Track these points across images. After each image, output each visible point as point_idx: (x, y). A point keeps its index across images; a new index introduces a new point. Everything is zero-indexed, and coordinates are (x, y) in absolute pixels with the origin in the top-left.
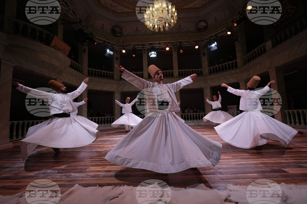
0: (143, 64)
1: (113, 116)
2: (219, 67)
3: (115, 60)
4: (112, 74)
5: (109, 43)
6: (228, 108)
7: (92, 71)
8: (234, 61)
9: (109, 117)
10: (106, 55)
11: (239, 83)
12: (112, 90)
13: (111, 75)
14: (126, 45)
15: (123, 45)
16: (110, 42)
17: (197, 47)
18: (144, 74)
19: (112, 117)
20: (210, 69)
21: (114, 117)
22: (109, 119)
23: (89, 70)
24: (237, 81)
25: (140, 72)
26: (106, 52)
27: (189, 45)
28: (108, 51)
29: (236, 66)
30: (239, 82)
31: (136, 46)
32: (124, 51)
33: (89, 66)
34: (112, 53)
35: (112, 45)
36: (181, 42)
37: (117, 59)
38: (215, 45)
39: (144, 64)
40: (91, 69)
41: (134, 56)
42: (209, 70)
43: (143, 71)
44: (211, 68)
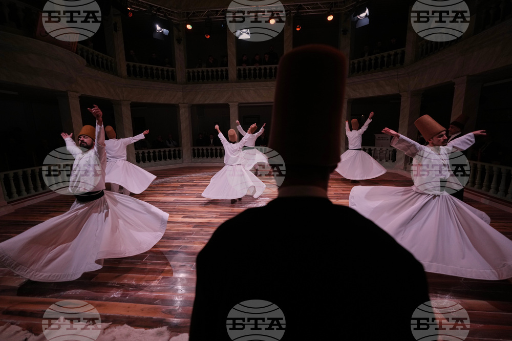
0: (228, 50)
1: (179, 147)
2: (370, 60)
3: (176, 42)
4: (172, 71)
5: (159, 10)
6: (377, 138)
7: (134, 66)
8: (399, 51)
9: (172, 149)
10: (155, 36)
11: (401, 96)
12: (173, 102)
13: (170, 73)
14: (194, 13)
15: (188, 14)
16: (162, 7)
17: (330, 18)
18: (229, 72)
19: (177, 149)
20: (354, 64)
21: (181, 148)
22: (172, 153)
23: (128, 66)
24: (398, 92)
25: (222, 68)
26: (155, 29)
27: (315, 12)
28: (158, 28)
29: (402, 61)
30: (400, 94)
31: (213, 15)
32: (189, 27)
33: (128, 58)
34: (166, 31)
35: (165, 15)
36: (301, 5)
37: (179, 41)
38: (366, 16)
39: (229, 52)
40: (131, 64)
41: (209, 37)
42: (351, 66)
43: (227, 66)
44: (356, 61)
